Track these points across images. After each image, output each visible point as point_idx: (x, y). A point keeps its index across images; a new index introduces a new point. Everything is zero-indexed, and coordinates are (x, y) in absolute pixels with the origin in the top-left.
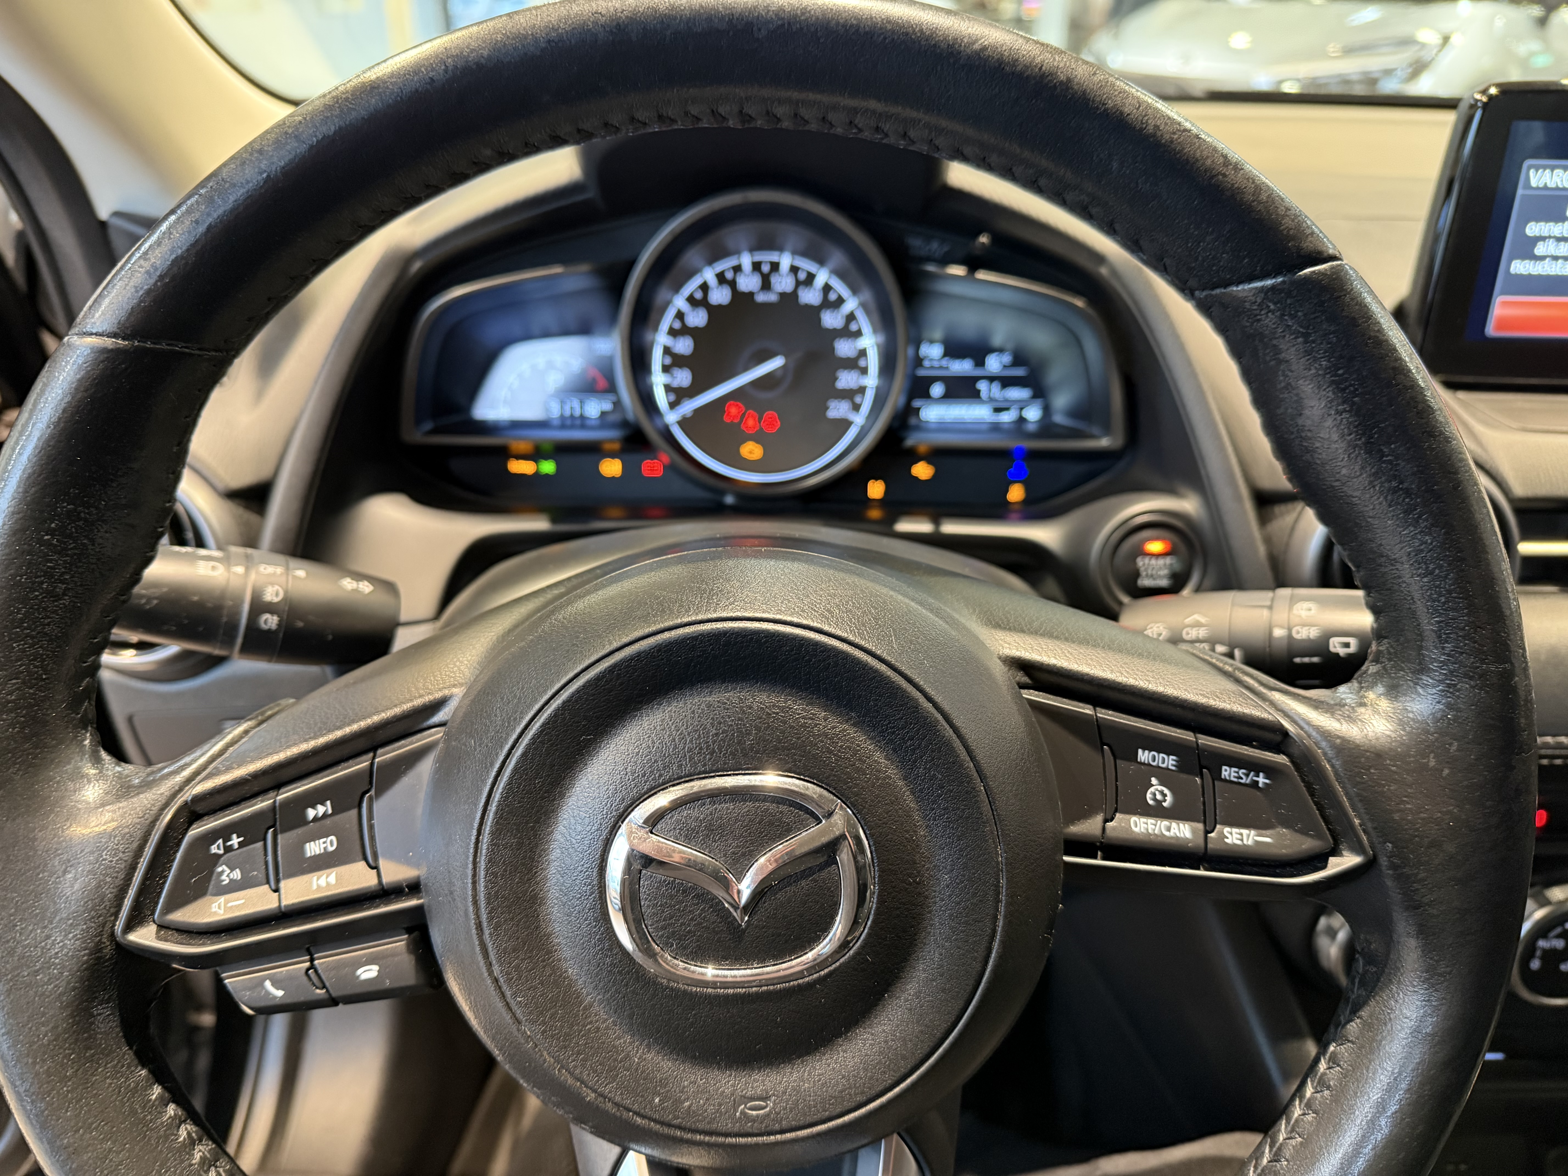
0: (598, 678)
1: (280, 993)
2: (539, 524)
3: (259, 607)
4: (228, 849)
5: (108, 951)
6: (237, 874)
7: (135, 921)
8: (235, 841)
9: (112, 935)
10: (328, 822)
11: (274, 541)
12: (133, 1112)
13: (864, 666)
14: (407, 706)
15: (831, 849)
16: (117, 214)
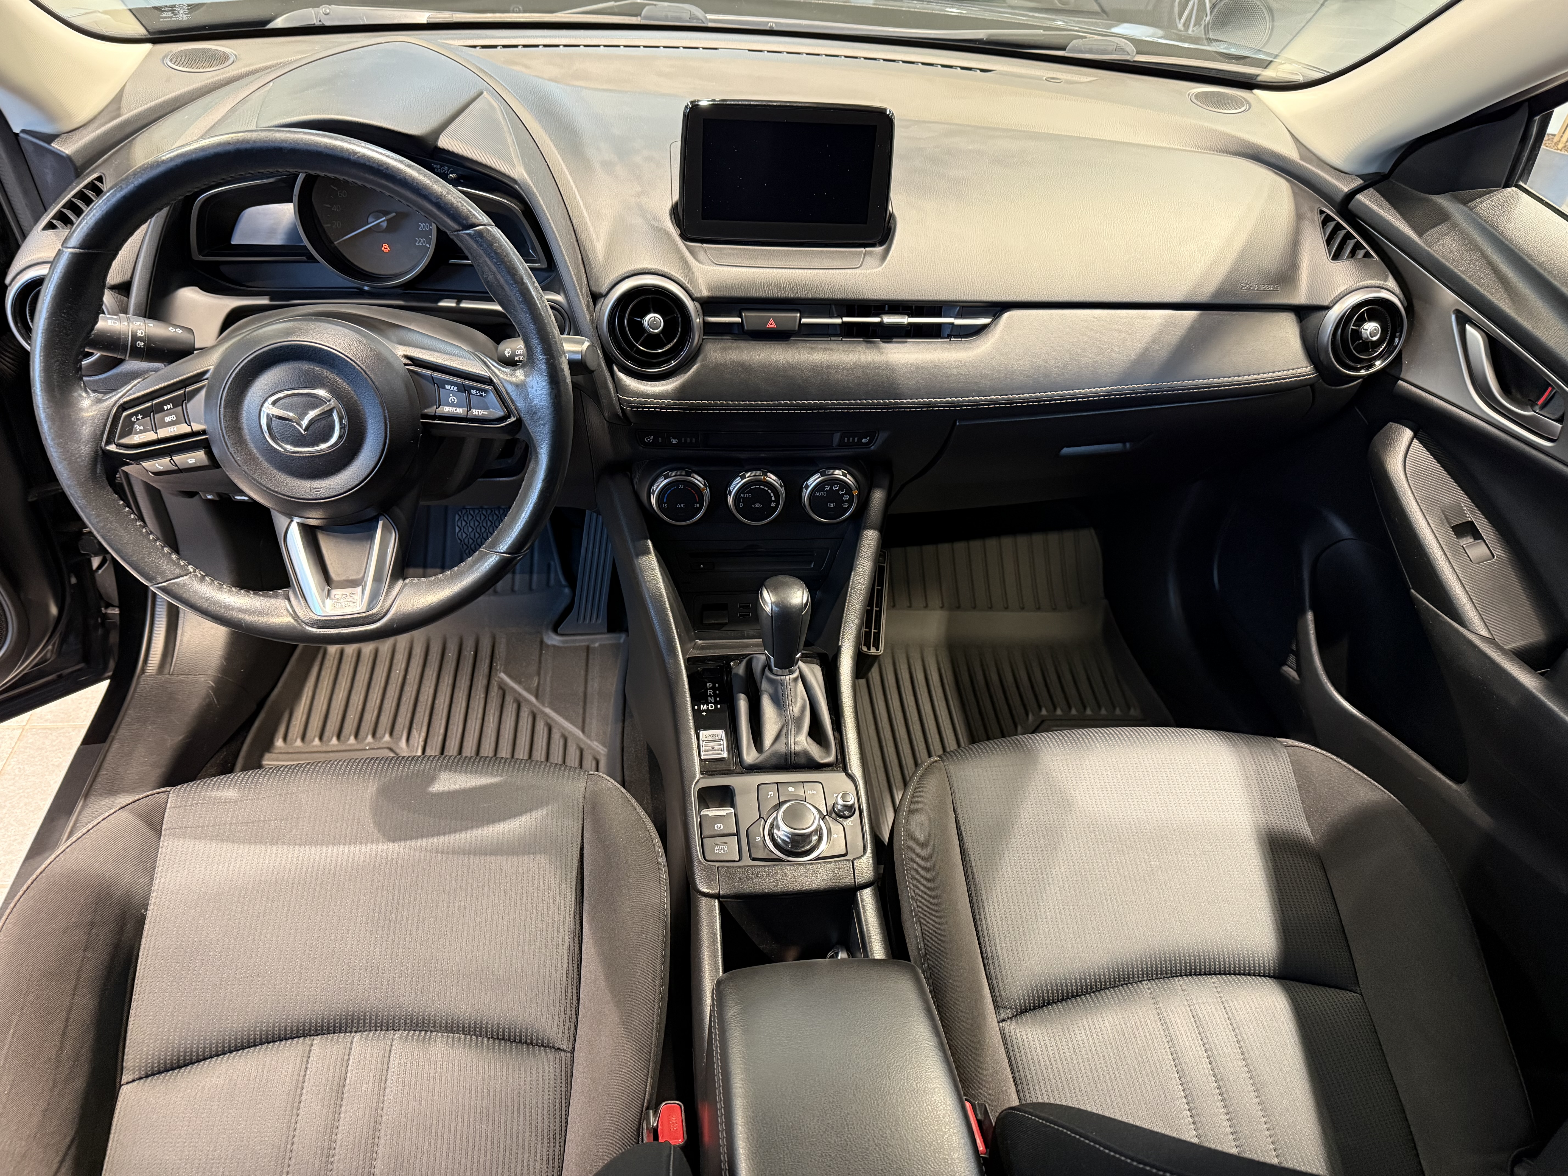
0: (252, 360)
1: (162, 468)
2: (264, 301)
3: (135, 338)
4: (138, 419)
5: (100, 452)
6: (142, 428)
7: (108, 443)
8: (140, 417)
9: (101, 448)
10: (172, 410)
11: (135, 310)
12: (115, 506)
13: (337, 355)
14: (195, 372)
15: (330, 411)
16: (23, 131)
